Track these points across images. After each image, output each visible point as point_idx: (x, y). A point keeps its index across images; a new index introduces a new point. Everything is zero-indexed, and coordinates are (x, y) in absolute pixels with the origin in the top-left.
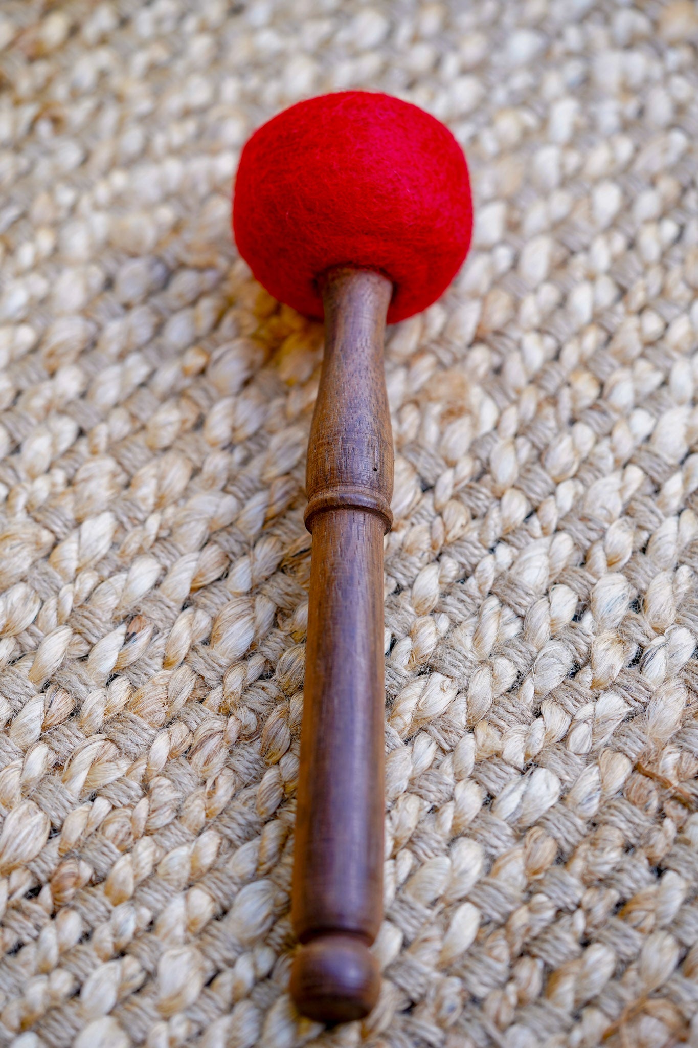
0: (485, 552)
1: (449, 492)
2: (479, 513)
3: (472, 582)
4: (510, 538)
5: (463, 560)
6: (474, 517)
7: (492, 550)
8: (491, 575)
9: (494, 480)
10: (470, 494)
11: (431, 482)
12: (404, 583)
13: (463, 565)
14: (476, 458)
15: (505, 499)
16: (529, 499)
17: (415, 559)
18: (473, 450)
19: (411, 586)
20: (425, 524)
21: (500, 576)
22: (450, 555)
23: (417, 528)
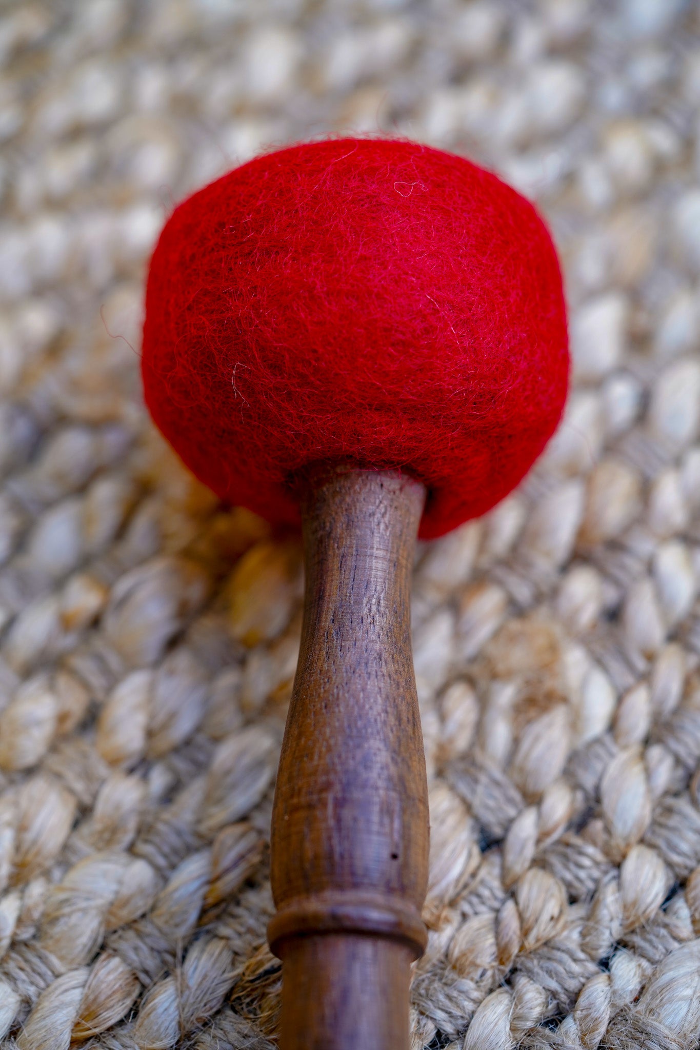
0: (592, 967)
1: (530, 852)
2: (582, 890)
3: (570, 1026)
4: (637, 940)
5: (553, 985)
6: (573, 900)
7: (605, 964)
8: (604, 1012)
9: (608, 830)
10: (566, 858)
11: (497, 831)
12: (449, 1028)
13: (554, 994)
14: (576, 786)
15: (630, 866)
16: (669, 865)
17: (468, 984)
18: (569, 775)
19: (462, 1033)
20: (487, 916)
21: (619, 1016)
22: (531, 975)
23: (474, 923)
